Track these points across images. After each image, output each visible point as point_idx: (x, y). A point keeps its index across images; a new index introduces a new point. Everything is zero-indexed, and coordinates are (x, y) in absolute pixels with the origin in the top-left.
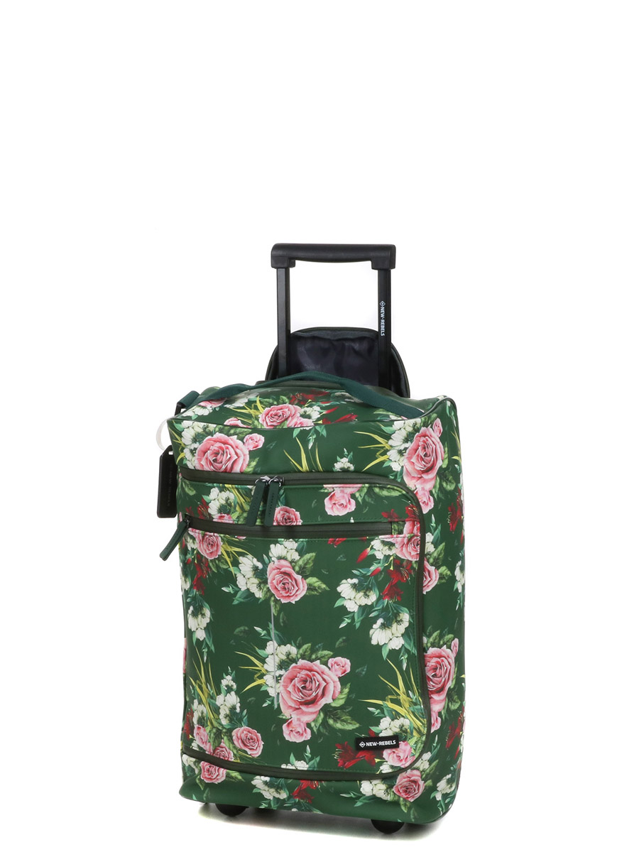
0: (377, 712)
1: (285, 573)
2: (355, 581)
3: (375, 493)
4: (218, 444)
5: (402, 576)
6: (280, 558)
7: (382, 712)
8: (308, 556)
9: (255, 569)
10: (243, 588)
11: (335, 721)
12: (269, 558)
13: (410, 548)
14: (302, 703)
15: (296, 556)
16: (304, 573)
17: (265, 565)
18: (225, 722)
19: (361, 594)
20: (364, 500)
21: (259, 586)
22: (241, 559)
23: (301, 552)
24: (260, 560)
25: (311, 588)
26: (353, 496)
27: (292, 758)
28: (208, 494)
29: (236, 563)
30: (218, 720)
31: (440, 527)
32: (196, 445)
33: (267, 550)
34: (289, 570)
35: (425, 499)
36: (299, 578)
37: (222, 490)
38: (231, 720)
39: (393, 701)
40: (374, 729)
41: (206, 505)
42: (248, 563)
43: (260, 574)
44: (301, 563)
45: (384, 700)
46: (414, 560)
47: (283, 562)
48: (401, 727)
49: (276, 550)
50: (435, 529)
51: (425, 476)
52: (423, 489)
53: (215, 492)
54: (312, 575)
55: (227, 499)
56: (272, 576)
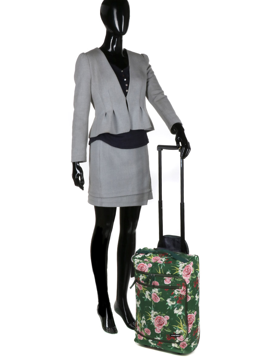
0: (175, 328)
1: (155, 296)
2: (171, 299)
3: (175, 280)
4: (142, 265)
5: (182, 298)
6: (154, 292)
7: (177, 328)
8: (160, 293)
9: (149, 294)
10: (147, 298)
11: (166, 330)
12: (152, 292)
13: (183, 292)
14: (159, 325)
15: (158, 292)
16: (159, 296)
17: (151, 294)
18: (143, 326)
19: (172, 302)
20: (173, 281)
21: (150, 298)
22: (146, 291)
23: (159, 291)
24: (150, 292)
25: (161, 300)
26: (170, 280)
27: (157, 336)
28: (140, 276)
29: (145, 292)
30: (141, 326)
31: (191, 287)
32: (137, 265)
33: (152, 290)
34: (156, 295)
35: (187, 281)
36: (158, 297)
37: (142, 275)
38: (144, 326)
39: (179, 326)
40: (175, 332)
41: (139, 278)
42: (148, 293)
43: (150, 295)
44: (159, 294)
45: (177, 326)
46: (184, 295)
47: (155, 293)
48: (181, 332)
49: (153, 290)
50: (190, 288)
51: (188, 276)
52: (187, 279)
53: (141, 276)
54: (161, 297)
55: (144, 278)
56: (152, 296)
